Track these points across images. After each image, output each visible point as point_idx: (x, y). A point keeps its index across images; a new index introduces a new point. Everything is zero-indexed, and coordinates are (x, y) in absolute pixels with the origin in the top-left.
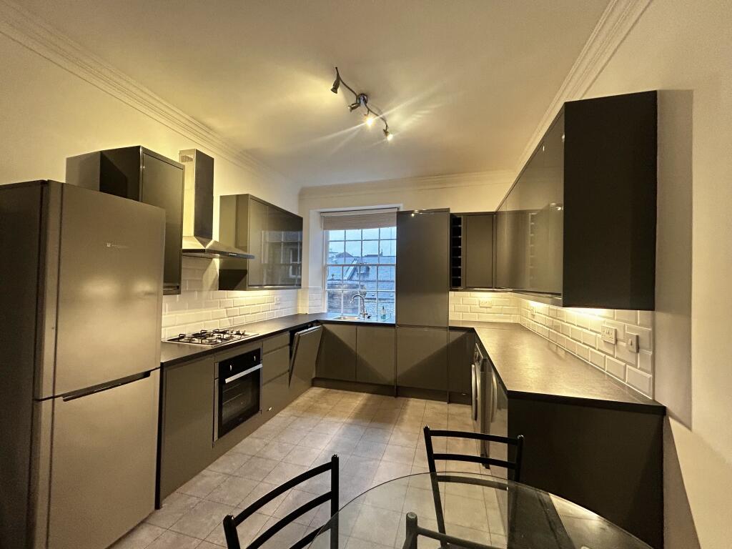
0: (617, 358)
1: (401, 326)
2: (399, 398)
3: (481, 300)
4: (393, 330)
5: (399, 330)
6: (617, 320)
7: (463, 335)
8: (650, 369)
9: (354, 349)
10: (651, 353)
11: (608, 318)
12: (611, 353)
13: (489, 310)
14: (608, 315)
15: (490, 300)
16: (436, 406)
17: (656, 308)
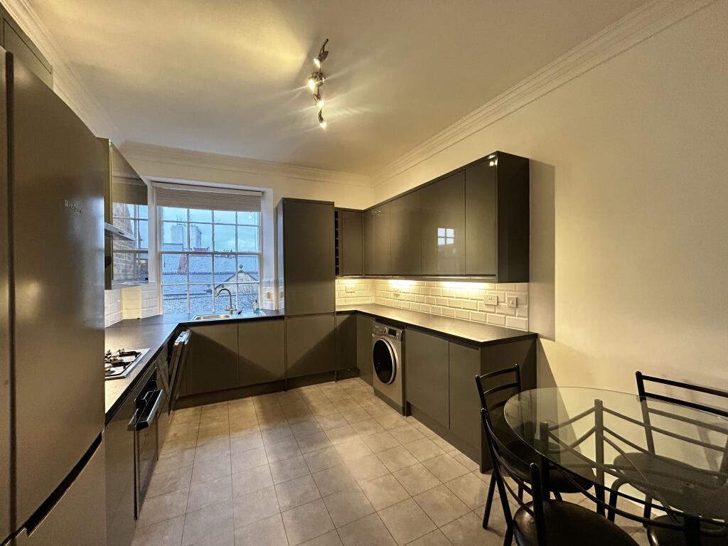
0: (498, 313)
1: (289, 317)
2: (289, 391)
3: (347, 286)
4: (282, 322)
5: (289, 321)
6: (498, 290)
7: (348, 319)
8: (526, 315)
9: (236, 351)
10: (527, 306)
11: (489, 290)
12: (493, 310)
13: (353, 294)
14: (490, 288)
15: (353, 286)
16: (330, 387)
17: (530, 280)
